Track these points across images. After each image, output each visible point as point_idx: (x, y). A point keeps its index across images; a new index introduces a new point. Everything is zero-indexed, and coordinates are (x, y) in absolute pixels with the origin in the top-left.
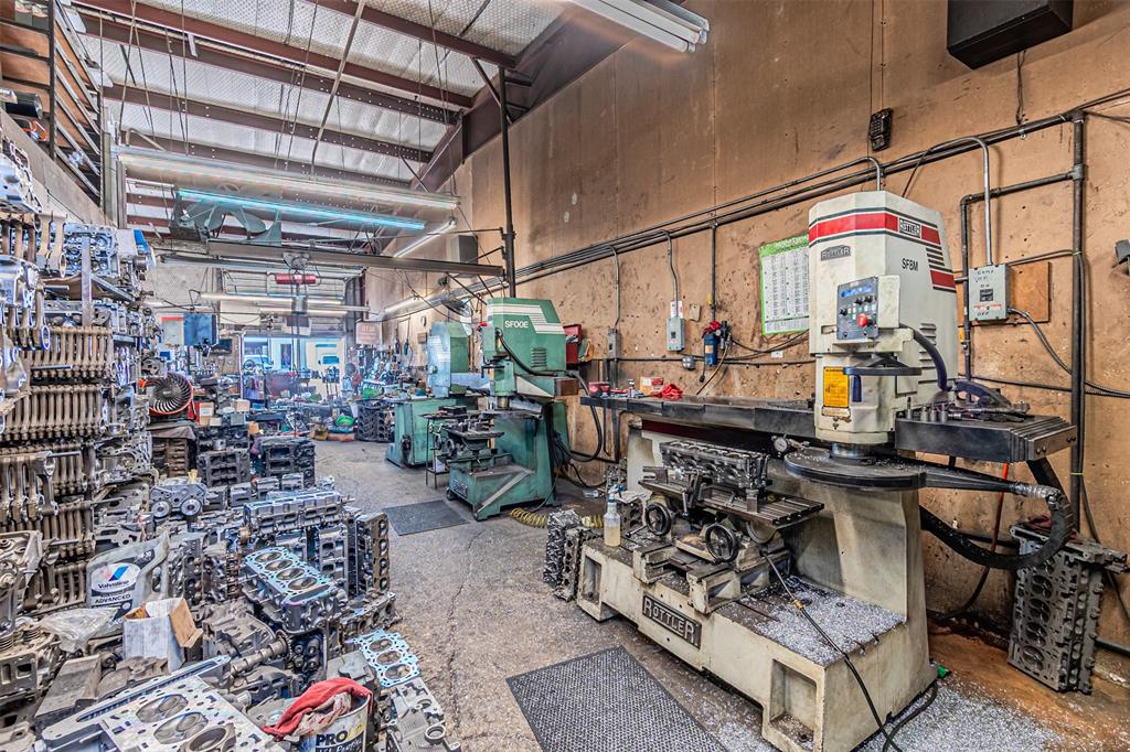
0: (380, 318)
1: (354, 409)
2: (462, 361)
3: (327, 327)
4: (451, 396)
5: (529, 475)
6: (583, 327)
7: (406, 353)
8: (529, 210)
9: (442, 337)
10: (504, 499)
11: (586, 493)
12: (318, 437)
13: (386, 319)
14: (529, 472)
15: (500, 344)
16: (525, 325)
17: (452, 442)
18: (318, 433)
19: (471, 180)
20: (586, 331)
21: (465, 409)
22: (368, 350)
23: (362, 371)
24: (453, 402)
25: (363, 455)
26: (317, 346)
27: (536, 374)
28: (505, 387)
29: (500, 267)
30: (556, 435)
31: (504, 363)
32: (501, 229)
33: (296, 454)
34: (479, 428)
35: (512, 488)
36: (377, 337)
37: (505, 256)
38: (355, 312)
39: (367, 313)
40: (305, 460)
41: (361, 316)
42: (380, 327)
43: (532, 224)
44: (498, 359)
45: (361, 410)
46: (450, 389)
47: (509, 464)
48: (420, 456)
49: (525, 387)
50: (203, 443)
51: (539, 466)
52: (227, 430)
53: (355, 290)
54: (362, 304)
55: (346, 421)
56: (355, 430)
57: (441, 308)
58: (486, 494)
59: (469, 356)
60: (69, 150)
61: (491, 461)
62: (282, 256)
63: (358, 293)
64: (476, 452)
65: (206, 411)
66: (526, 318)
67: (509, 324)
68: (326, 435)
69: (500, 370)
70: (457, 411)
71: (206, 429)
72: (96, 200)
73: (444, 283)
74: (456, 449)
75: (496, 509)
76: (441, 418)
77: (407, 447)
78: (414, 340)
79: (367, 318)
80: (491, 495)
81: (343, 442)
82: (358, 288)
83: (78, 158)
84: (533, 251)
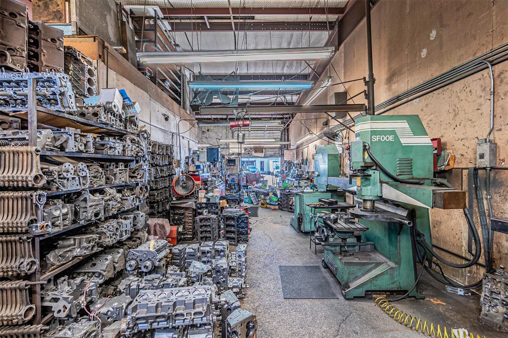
0: (295, 147)
1: (278, 193)
2: (336, 169)
3: (273, 153)
4: (328, 191)
5: (392, 268)
6: (443, 140)
7: (306, 164)
8: (386, 62)
9: (323, 154)
10: (369, 284)
11: (449, 289)
12: (262, 206)
13: (297, 148)
14: (392, 264)
15: (367, 156)
16: (391, 138)
17: (325, 230)
18: (262, 204)
19: (343, 58)
20: (445, 144)
21: (336, 202)
22: (290, 163)
23: (286, 173)
24: (329, 195)
25: (279, 220)
26: (273, 162)
27: (402, 182)
28: (370, 192)
29: (364, 104)
30: (419, 235)
31: (370, 172)
32: (365, 78)
33: (238, 221)
34: (347, 221)
35: (377, 276)
36: (294, 157)
37: (367, 96)
38: (285, 145)
39: (290, 145)
40: (243, 225)
41: (287, 147)
42: (295, 151)
43: (389, 71)
44: (366, 168)
45: (281, 194)
46: (327, 186)
47: (371, 252)
48: (307, 227)
49: (390, 193)
50: (199, 211)
51: (403, 261)
52: (209, 205)
53: (285, 135)
54: (288, 141)
55: (275, 199)
56: (279, 204)
57: (325, 138)
58: (352, 277)
59: (340, 166)
60: (164, 80)
61: (357, 248)
62: (233, 112)
63: (286, 136)
64: (344, 239)
65: (202, 194)
66: (393, 132)
67: (376, 138)
68: (265, 206)
69: (366, 177)
70: (331, 203)
71: (200, 204)
72: (179, 103)
73: (326, 124)
74: (328, 236)
75: (361, 292)
76: (320, 208)
77: (300, 220)
78: (310, 157)
79: (290, 148)
80: (357, 278)
81: (273, 210)
82: (286, 134)
83: (168, 84)
84: (390, 89)
